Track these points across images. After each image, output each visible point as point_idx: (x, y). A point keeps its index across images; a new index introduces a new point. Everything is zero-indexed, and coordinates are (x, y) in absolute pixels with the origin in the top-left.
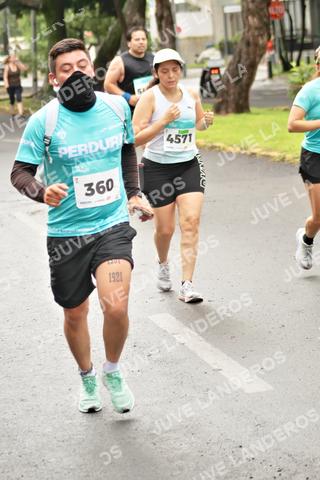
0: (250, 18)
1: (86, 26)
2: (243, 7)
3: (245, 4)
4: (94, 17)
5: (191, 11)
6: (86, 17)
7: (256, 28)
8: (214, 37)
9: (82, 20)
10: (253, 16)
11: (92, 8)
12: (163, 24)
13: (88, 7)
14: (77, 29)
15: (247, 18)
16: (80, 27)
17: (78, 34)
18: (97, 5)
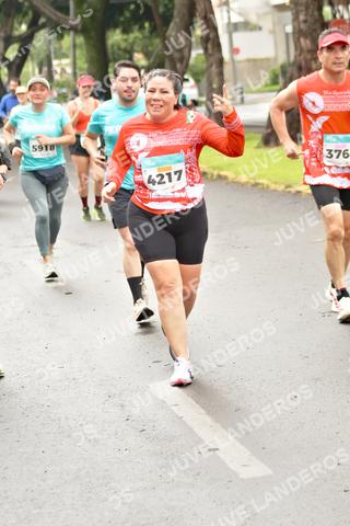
0: (302, 40)
1: (135, 48)
2: (294, 28)
3: (296, 24)
4: (144, 37)
5: (252, 30)
6: (136, 38)
7: (309, 51)
8: (276, 59)
9: (131, 41)
10: (306, 37)
11: (142, 28)
12: (210, 46)
13: (137, 27)
14: (125, 51)
15: (298, 39)
16: (129, 48)
17: (127, 56)
18: (147, 25)
